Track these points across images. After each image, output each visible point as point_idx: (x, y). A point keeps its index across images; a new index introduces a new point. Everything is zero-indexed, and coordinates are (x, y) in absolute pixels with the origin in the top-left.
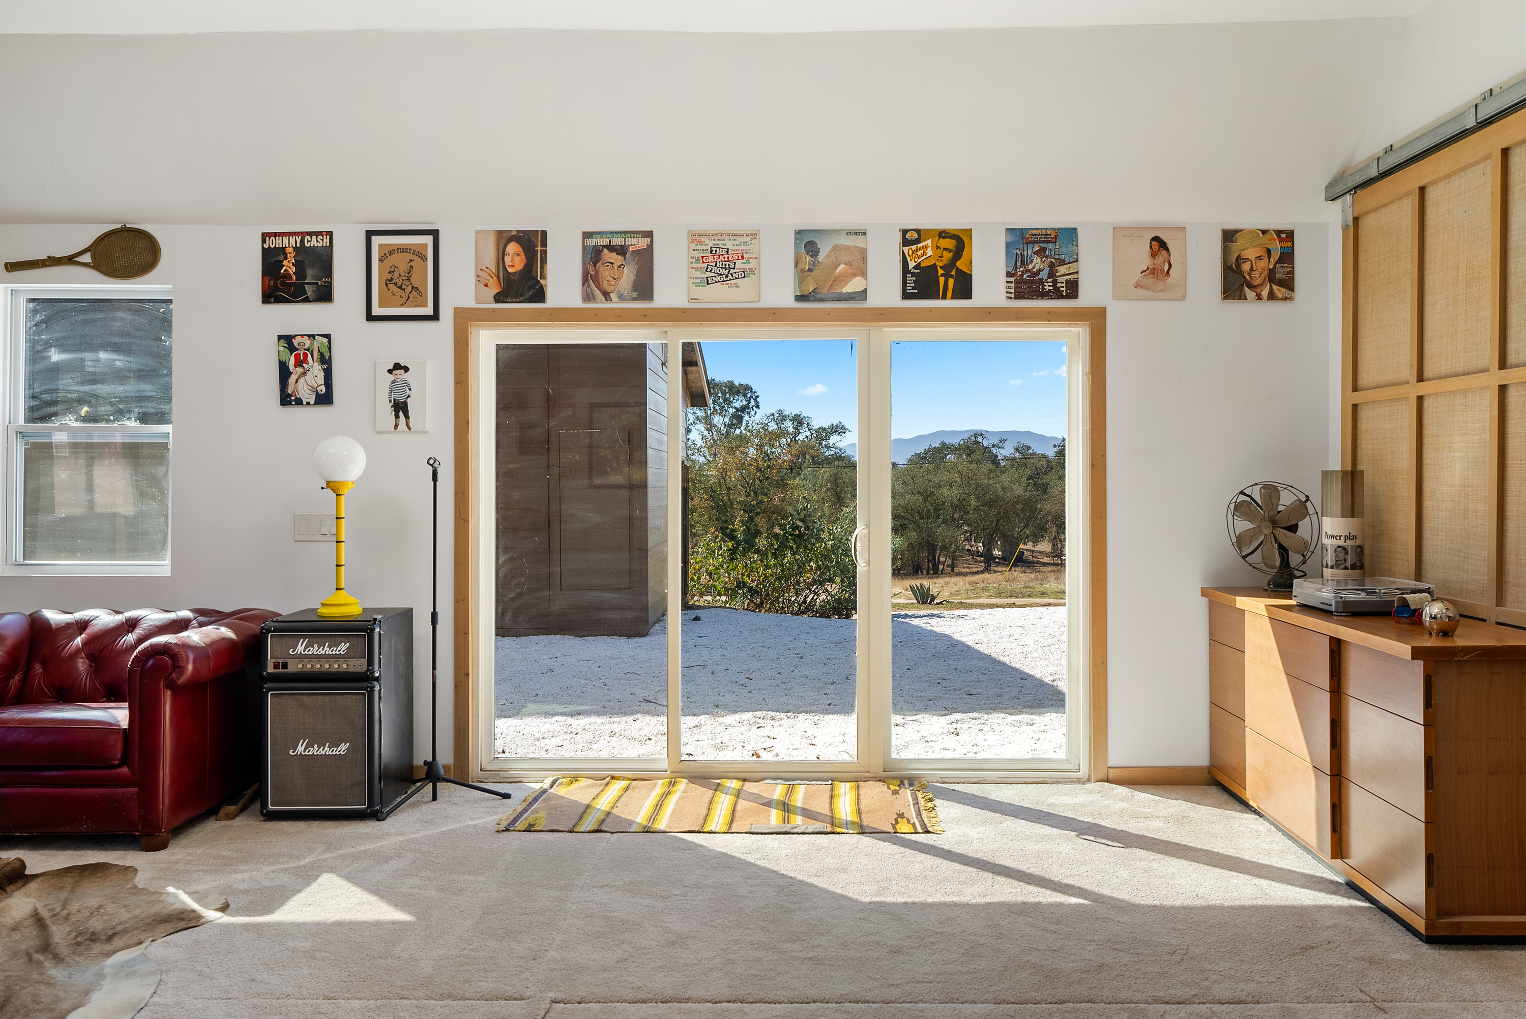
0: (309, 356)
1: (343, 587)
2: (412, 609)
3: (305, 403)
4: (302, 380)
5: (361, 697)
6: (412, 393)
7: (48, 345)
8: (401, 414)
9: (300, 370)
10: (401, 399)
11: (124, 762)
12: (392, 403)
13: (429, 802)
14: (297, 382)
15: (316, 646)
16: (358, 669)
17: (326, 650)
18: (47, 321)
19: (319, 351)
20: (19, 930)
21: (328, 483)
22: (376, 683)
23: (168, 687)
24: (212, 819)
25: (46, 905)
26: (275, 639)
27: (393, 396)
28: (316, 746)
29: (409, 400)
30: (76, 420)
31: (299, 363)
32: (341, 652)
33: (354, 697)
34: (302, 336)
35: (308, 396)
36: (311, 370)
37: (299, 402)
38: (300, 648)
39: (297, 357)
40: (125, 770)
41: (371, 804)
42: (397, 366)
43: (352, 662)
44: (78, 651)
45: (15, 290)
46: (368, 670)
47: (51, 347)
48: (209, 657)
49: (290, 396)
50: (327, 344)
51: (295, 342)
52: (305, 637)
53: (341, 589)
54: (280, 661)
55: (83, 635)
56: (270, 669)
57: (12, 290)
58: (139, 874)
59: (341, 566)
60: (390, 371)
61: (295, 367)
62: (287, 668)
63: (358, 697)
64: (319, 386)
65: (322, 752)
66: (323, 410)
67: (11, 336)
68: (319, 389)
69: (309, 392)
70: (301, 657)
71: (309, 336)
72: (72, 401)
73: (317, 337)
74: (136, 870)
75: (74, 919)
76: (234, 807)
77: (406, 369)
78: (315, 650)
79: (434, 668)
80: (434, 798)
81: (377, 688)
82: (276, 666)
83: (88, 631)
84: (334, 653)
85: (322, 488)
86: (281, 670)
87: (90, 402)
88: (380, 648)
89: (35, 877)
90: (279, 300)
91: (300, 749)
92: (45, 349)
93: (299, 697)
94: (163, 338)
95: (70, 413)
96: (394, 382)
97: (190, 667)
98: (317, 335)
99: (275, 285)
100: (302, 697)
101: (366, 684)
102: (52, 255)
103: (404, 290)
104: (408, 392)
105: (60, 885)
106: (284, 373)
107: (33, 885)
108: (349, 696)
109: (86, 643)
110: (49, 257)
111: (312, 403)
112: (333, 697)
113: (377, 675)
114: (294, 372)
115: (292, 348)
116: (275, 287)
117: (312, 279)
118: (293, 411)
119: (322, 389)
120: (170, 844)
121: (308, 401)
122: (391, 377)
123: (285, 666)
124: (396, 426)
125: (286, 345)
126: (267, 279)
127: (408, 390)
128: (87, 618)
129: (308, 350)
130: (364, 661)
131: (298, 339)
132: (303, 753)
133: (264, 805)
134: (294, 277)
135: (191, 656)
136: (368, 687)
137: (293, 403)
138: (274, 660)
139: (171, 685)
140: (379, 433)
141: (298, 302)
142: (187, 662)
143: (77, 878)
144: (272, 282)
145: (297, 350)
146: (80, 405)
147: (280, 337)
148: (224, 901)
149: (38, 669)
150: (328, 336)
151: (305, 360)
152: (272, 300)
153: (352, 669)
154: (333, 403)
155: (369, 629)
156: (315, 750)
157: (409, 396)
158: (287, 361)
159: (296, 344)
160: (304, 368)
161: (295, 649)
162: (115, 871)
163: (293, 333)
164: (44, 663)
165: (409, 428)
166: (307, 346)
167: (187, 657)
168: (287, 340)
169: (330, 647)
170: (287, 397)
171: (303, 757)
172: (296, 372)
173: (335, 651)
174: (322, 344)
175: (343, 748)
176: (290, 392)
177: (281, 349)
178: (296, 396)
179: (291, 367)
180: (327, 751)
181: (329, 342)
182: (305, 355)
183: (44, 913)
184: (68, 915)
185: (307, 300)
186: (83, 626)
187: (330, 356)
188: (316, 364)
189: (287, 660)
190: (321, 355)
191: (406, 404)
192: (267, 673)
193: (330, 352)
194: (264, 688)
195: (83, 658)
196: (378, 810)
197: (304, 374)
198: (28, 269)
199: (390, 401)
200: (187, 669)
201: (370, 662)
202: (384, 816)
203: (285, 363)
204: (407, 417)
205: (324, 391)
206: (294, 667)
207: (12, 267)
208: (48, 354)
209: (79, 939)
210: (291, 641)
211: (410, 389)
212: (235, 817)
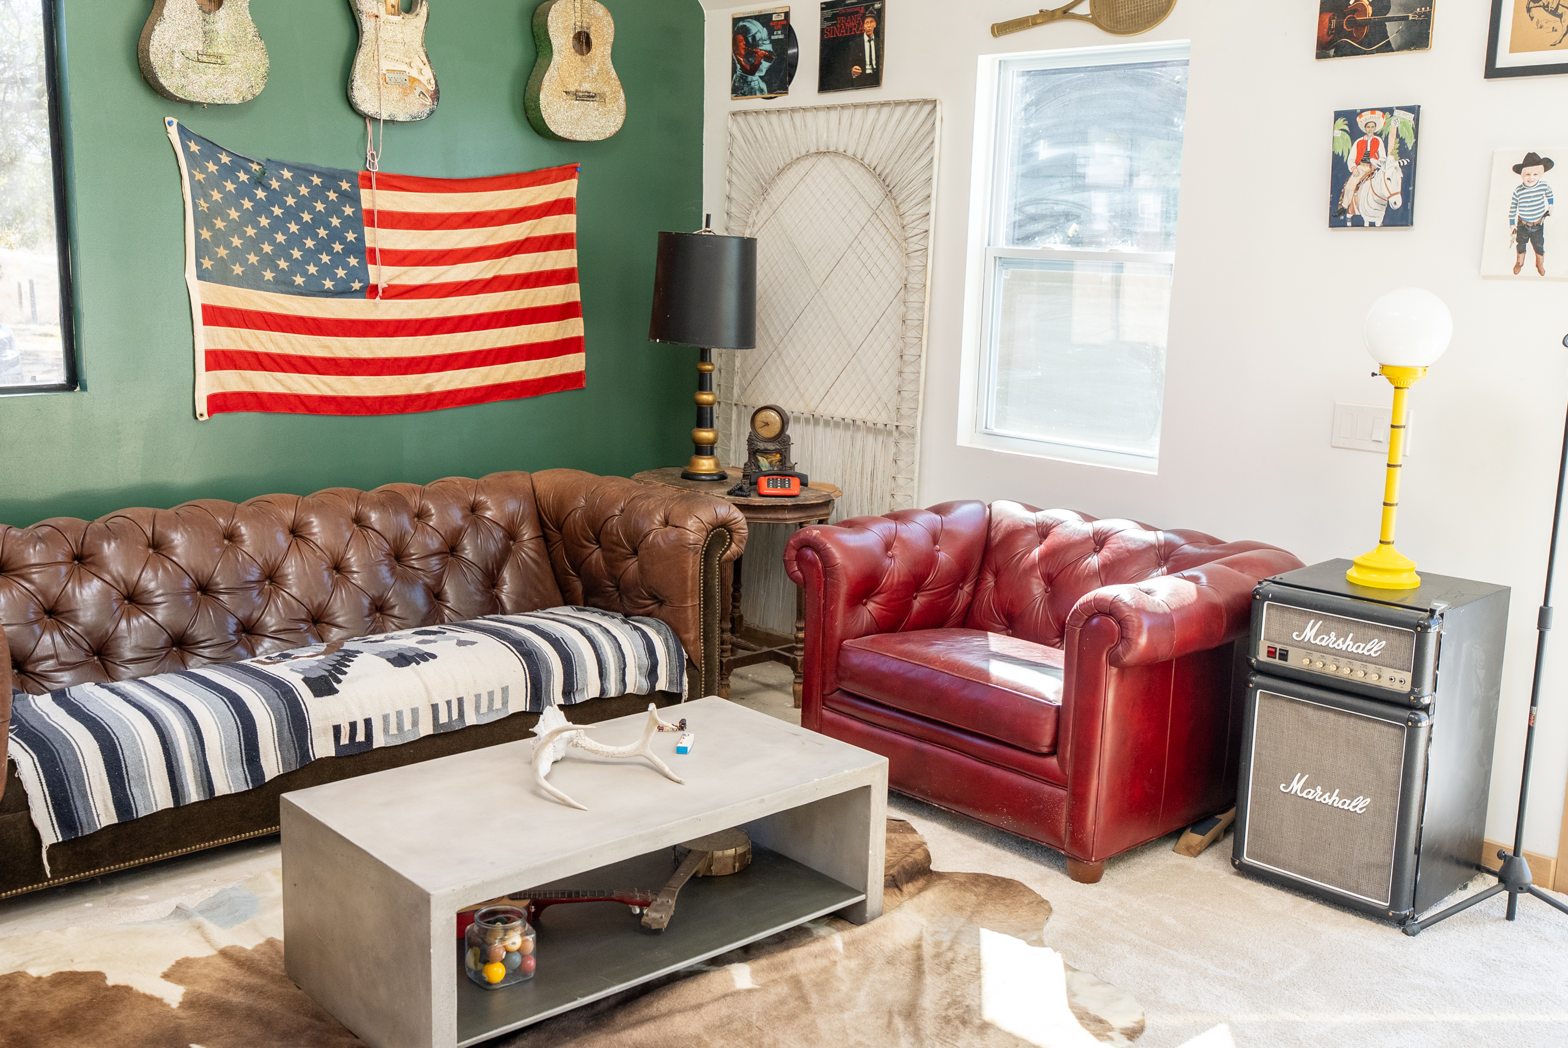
0: (1382, 144)
1: (1391, 539)
2: (1509, 589)
3: (1366, 224)
4: (1365, 186)
5: (1397, 731)
6: (1553, 209)
7: (1036, 136)
8: (1529, 246)
9: (1364, 169)
10: (1532, 218)
11: (1053, 752)
12: (1515, 227)
13: (1499, 919)
14: (1357, 188)
15: (1333, 634)
16: (1396, 687)
17: (1347, 644)
18: (1037, 103)
19: (1398, 136)
20: (894, 965)
21: (1383, 367)
22: (1423, 715)
23: (1111, 663)
24: (1169, 846)
25: (936, 932)
26: (1273, 612)
27: (1518, 213)
28: (1319, 788)
29: (1547, 222)
30: (1063, 242)
31: (1364, 157)
32: (1372, 652)
33: (1385, 729)
34: (1373, 110)
35: (1372, 212)
36: (1382, 168)
37: (1358, 222)
38: (1309, 633)
39: (1362, 147)
40: (1054, 761)
41: (1395, 902)
42: (1532, 160)
43: (1388, 673)
44: (1033, 567)
45: (1005, 61)
46: (1412, 692)
47: (1039, 139)
48: (1172, 627)
49: (1344, 211)
50: (1412, 123)
51: (1361, 122)
52: (1319, 617)
53: (1388, 543)
54: (1278, 646)
55: (1042, 546)
56: (1263, 656)
57: (1000, 62)
58: (1053, 917)
59: (1391, 505)
60: (1518, 169)
61: (1358, 163)
62: (1286, 660)
63: (1392, 730)
64: (1392, 195)
65: (1327, 799)
66: (1396, 234)
67: (996, 125)
68: (1392, 200)
69: (1375, 206)
70: (1309, 647)
71: (1384, 110)
72: (1055, 216)
73: (1396, 112)
74: (1051, 910)
75: (956, 972)
76: (1200, 837)
77: (1548, 164)
78: (1331, 640)
79: (1534, 702)
80: (1510, 916)
81: (1424, 724)
82: (1271, 653)
83: (1048, 541)
84: (1360, 651)
85: (1374, 374)
86: (1277, 661)
87: (1078, 217)
88: (1438, 658)
89: (940, 876)
90: (1343, 51)
91: (1296, 786)
92: (1033, 142)
93: (1300, 707)
94: (1176, 120)
95: (1056, 232)
96: (1522, 187)
97: (1143, 640)
98: (1398, 108)
99: (1339, 28)
100: (1305, 708)
101: (1406, 714)
102: (1044, 8)
103: (1560, 16)
104: (1547, 207)
105: (960, 903)
106: (1339, 172)
107: (931, 896)
108: (1378, 726)
109: (1044, 557)
110: (1041, 11)
111: (1379, 223)
112: (1352, 720)
113: (1426, 701)
114: (1355, 172)
115: (1354, 132)
116: (1339, 30)
117: (1399, 11)
118: (1348, 235)
119: (1397, 201)
120: (1104, 876)
121: (1372, 220)
122: (1518, 179)
123: (1284, 656)
124: (1518, 267)
125: (1347, 128)
126: (1327, 17)
127: (1546, 203)
128: (1050, 522)
129: (1380, 135)
130: (1408, 677)
131: (1367, 116)
132: (1299, 794)
133: (1237, 851)
134: (1370, 10)
135: (1146, 623)
136: (1409, 720)
137: (1349, 224)
138: (1270, 644)
139: (1114, 661)
140: (1485, 277)
141: (1372, 53)
142: (1139, 633)
143: (981, 898)
144: (1334, 21)
145: (1363, 134)
146: (1068, 221)
147: (1338, 115)
148: (1138, 1017)
149: (990, 581)
150: (1415, 110)
151: (1374, 153)
152: (1332, 52)
153: (1385, 684)
154: (1412, 224)
155: (1420, 625)
156: (1316, 794)
157: (1547, 214)
158: (1345, 155)
159: (1361, 125)
160: (1371, 165)
161: (1302, 630)
162: (1026, 902)
163: (1358, 107)
164: (996, 575)
165: (1541, 272)
166: (1378, 129)
167: (1140, 626)
168: (1349, 118)
169: (1355, 640)
170: (1340, 214)
171: (1299, 800)
172: (1358, 171)
173: (1363, 649)
174: (1404, 123)
175: (1360, 804)
176: (1345, 205)
177: (1338, 133)
178: (1354, 211)
179: (1351, 164)
180: (1333, 799)
181: (1417, 120)
182: (1375, 143)
183: (928, 950)
184: (953, 961)
185: (1387, 48)
186: (1044, 531)
187: (1416, 143)
188: (1391, 158)
189: (1288, 648)
190: (1402, 141)
191: (1540, 228)
192: (1257, 660)
193: (1416, 137)
194: (1251, 682)
195: (1039, 578)
196: (1407, 917)
197: (1371, 175)
198: (1017, 30)
199: (1512, 222)
200: (1137, 644)
201: (1417, 680)
202: (1414, 927)
203: (1342, 157)
204: (1539, 251)
205: (1399, 204)
206: (1297, 661)
207: (1000, 29)
208: (1035, 149)
209: (950, 1012)
210: (1296, 619)
211: (1551, 201)
212: (1199, 853)
